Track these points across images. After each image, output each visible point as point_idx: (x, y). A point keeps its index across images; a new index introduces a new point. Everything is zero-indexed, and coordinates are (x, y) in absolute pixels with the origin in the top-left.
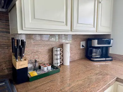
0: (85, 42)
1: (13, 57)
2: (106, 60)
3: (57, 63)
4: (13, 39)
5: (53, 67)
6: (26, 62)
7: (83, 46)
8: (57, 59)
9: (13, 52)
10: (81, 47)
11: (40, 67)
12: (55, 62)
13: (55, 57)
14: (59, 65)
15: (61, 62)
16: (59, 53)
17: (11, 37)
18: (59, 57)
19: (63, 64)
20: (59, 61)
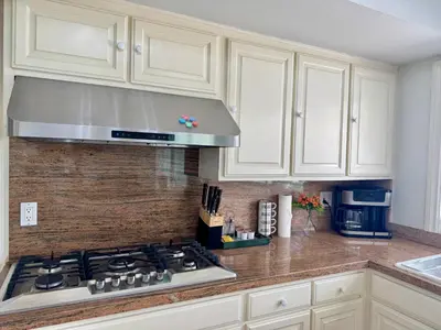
0: (331, 193)
1: (204, 211)
3: (267, 229)
5: (258, 235)
6: (221, 218)
7: (325, 202)
8: (266, 223)
10: (322, 205)
11: (236, 234)
12: (262, 227)
13: (262, 219)
14: (269, 233)
15: (272, 230)
16: (269, 211)
17: (202, 182)
18: (269, 219)
19: (276, 234)
20: (269, 227)
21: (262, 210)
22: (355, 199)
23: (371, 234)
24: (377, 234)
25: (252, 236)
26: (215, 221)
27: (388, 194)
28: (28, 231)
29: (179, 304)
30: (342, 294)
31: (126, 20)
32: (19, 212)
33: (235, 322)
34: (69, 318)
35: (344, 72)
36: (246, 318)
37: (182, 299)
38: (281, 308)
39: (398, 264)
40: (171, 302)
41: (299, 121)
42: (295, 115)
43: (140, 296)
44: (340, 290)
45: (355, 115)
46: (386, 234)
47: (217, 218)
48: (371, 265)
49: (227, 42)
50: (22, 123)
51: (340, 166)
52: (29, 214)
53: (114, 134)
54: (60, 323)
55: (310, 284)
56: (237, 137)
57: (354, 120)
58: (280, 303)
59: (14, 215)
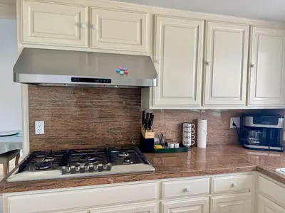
1: (143, 128)
2: (269, 150)
4: (144, 112)
5: (181, 145)
6: (153, 133)
7: (234, 124)
8: (187, 137)
9: (143, 123)
10: (232, 126)
11: (166, 144)
12: (185, 140)
13: (185, 134)
14: (190, 144)
15: (192, 142)
16: (190, 130)
17: (142, 110)
18: (190, 135)
19: (196, 145)
20: (190, 140)
21: (185, 129)
22: (254, 123)
23: (267, 148)
24: (271, 148)
25: (177, 146)
26: (149, 135)
27: (281, 120)
28: (39, 137)
29: (113, 185)
30: (234, 188)
31: (87, 9)
32: (34, 127)
33: (153, 199)
34: (47, 187)
35: (244, 32)
36: (161, 197)
37: (115, 181)
38: (186, 194)
39: (278, 170)
40: (109, 183)
41: (208, 68)
42: (205, 63)
43: (90, 178)
44: (233, 185)
45: (253, 62)
46: (280, 148)
47: (150, 133)
48: (258, 169)
49: (154, 18)
50: (20, 75)
51: (241, 99)
52: (40, 128)
53: (73, 80)
54: (41, 189)
55: (208, 180)
56: (155, 80)
57: (252, 66)
58: (185, 190)
59: (32, 128)
